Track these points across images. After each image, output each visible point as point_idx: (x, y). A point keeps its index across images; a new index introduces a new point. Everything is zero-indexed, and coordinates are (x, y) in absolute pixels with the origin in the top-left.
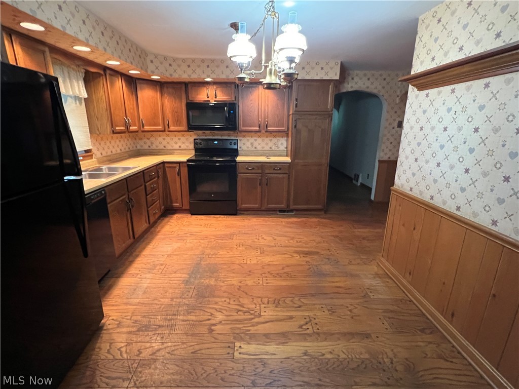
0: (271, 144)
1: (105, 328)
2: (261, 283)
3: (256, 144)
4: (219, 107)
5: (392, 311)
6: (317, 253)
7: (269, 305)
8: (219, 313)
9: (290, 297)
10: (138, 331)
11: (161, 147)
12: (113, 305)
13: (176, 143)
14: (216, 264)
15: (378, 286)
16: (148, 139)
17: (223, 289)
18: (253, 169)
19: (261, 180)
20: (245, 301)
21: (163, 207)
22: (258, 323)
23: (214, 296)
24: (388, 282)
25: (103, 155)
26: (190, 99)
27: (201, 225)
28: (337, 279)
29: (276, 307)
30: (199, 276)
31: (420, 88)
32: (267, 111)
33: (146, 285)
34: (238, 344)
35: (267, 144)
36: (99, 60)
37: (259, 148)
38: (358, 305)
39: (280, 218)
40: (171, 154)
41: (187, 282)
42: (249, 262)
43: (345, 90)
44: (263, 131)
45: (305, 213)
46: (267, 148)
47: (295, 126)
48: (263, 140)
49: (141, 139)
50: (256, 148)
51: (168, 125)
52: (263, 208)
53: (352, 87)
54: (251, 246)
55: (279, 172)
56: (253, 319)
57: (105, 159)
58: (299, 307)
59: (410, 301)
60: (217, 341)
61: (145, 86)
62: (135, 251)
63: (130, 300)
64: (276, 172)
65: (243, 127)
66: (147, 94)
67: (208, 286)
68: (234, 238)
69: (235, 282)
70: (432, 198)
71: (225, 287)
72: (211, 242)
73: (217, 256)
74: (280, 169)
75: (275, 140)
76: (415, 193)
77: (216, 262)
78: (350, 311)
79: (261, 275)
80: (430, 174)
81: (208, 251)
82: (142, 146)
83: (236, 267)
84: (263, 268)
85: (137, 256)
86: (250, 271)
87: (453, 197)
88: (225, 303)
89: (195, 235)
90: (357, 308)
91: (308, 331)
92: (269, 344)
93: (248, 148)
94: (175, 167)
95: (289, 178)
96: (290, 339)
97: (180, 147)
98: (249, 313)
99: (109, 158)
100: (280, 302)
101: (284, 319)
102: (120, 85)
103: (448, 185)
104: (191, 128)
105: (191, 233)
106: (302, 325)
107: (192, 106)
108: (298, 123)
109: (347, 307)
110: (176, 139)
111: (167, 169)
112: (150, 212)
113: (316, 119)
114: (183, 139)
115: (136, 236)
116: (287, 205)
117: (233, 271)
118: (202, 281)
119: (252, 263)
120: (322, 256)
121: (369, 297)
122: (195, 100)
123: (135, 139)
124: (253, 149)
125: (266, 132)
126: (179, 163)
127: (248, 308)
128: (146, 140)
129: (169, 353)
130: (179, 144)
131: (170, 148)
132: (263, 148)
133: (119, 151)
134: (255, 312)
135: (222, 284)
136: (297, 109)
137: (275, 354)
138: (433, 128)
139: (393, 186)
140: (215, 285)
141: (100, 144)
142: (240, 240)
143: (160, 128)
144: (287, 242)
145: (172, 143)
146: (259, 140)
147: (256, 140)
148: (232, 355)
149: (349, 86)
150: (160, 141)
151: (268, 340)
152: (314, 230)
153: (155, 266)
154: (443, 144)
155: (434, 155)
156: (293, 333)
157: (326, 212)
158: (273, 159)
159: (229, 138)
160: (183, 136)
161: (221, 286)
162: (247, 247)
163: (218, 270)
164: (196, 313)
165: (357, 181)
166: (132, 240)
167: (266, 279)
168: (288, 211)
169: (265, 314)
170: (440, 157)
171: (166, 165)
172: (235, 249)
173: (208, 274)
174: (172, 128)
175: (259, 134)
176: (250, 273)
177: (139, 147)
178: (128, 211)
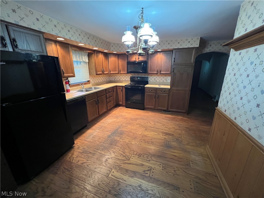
0: (163, 79)
1: (74, 148)
2: (138, 144)
3: (156, 79)
4: (139, 63)
5: (200, 179)
6: (173, 135)
7: (136, 156)
8: (114, 154)
9: (147, 155)
10: (83, 152)
11: (118, 79)
12: (81, 140)
13: (124, 78)
14: (124, 131)
15: (199, 161)
16: (114, 76)
17: (121, 143)
18: (152, 91)
19: (155, 96)
20: (126, 151)
21: (115, 104)
22: (126, 163)
23: (116, 145)
24: (206, 160)
25: (95, 83)
26: (129, 60)
27: (127, 113)
28: (176, 151)
29: (138, 158)
30: (115, 135)
31: (236, 49)
32: (161, 64)
33: (95, 134)
34: (113, 170)
35: (161, 79)
36: (91, 48)
37: (158, 81)
38: (181, 169)
39: (163, 114)
40: (122, 82)
41: (109, 136)
42: (137, 133)
43: (205, 52)
44: (159, 74)
45: (177, 113)
46: (161, 81)
47: (173, 72)
48: (160, 78)
49: (112, 76)
50: (156, 81)
51: (120, 71)
52: (156, 109)
53: (210, 50)
54: (142, 126)
55: (164, 93)
56: (125, 160)
57: (95, 84)
58: (149, 161)
59: (216, 176)
60: (106, 166)
61: (112, 56)
62: (98, 120)
63: (87, 139)
64: (163, 92)
65: (150, 72)
66: (112, 59)
67: (116, 140)
68: (137, 121)
69: (127, 141)
70: (235, 119)
71: (122, 142)
72: (127, 121)
73: (126, 128)
74: (164, 91)
75: (165, 77)
76: (227, 114)
77: (124, 130)
78: (175, 171)
79: (140, 140)
80: (236, 103)
81: (124, 125)
82: (112, 79)
83: (131, 134)
84: (143, 137)
85: (98, 122)
86: (136, 137)
87: (247, 121)
88: (118, 150)
89: (123, 117)
90: (179, 170)
91: (147, 175)
92: (126, 175)
93: (153, 81)
94: (121, 88)
95: (169, 96)
96: (136, 176)
97: (125, 80)
98: (125, 157)
99: (97, 84)
100: (141, 156)
101: (139, 165)
102: (101, 56)
103: (245, 113)
104: (128, 73)
105: (122, 115)
106: (145, 171)
107: (129, 63)
108: (174, 70)
109: (174, 168)
110: (124, 77)
111: (118, 88)
112: (108, 106)
113: (184, 67)
114: (127, 77)
115: (100, 114)
116: (167, 108)
117: (129, 136)
118: (115, 137)
119: (139, 133)
120: (174, 137)
121: (190, 166)
122: (130, 60)
123: (110, 76)
124: (155, 81)
125: (160, 74)
126: (122, 86)
127: (126, 155)
128: (114, 77)
129: (87, 165)
130: (125, 79)
131: (122, 80)
132: (160, 81)
133: (102, 81)
134: (128, 157)
135: (122, 141)
136: (175, 63)
137: (125, 181)
138: (241, 75)
139: (217, 107)
140: (119, 141)
141: (94, 78)
142: (139, 122)
143: (117, 72)
144: (160, 126)
145: (122, 78)
146: (158, 77)
147: (156, 77)
148: (108, 175)
149: (208, 50)
150: (118, 77)
151: (126, 173)
152: (177, 123)
153: (102, 127)
154: (245, 86)
155: (240, 92)
156: (139, 173)
157: (188, 114)
158: (162, 87)
159: (145, 76)
160: (127, 75)
161: (121, 142)
162: (140, 125)
163: (123, 134)
164: (105, 151)
165: (215, 99)
166: (98, 116)
167: (141, 142)
168: (168, 111)
169: (132, 160)
170: (243, 94)
171: (118, 87)
172: (135, 125)
173: (119, 135)
174: (121, 72)
175: (157, 75)
176: (135, 138)
177: (111, 80)
178: (96, 104)
